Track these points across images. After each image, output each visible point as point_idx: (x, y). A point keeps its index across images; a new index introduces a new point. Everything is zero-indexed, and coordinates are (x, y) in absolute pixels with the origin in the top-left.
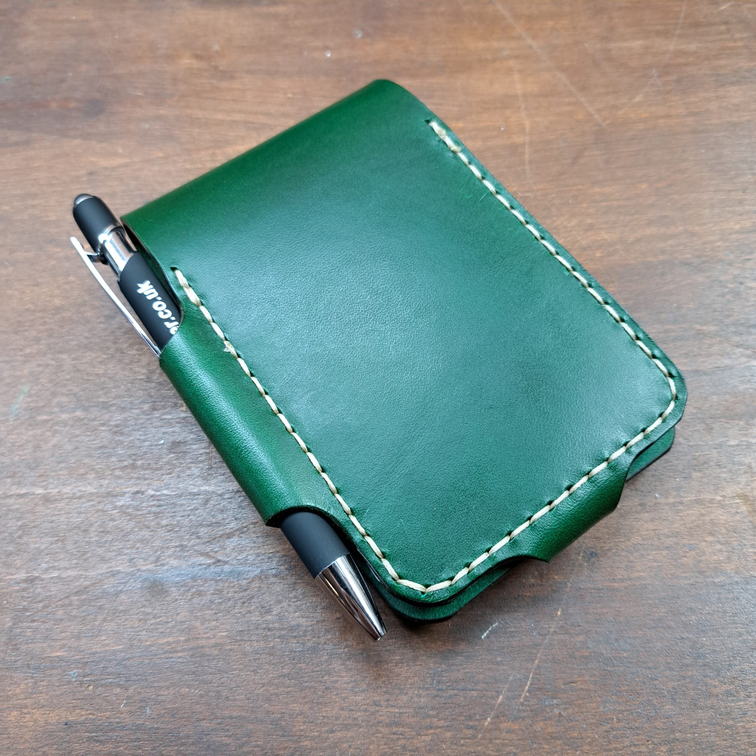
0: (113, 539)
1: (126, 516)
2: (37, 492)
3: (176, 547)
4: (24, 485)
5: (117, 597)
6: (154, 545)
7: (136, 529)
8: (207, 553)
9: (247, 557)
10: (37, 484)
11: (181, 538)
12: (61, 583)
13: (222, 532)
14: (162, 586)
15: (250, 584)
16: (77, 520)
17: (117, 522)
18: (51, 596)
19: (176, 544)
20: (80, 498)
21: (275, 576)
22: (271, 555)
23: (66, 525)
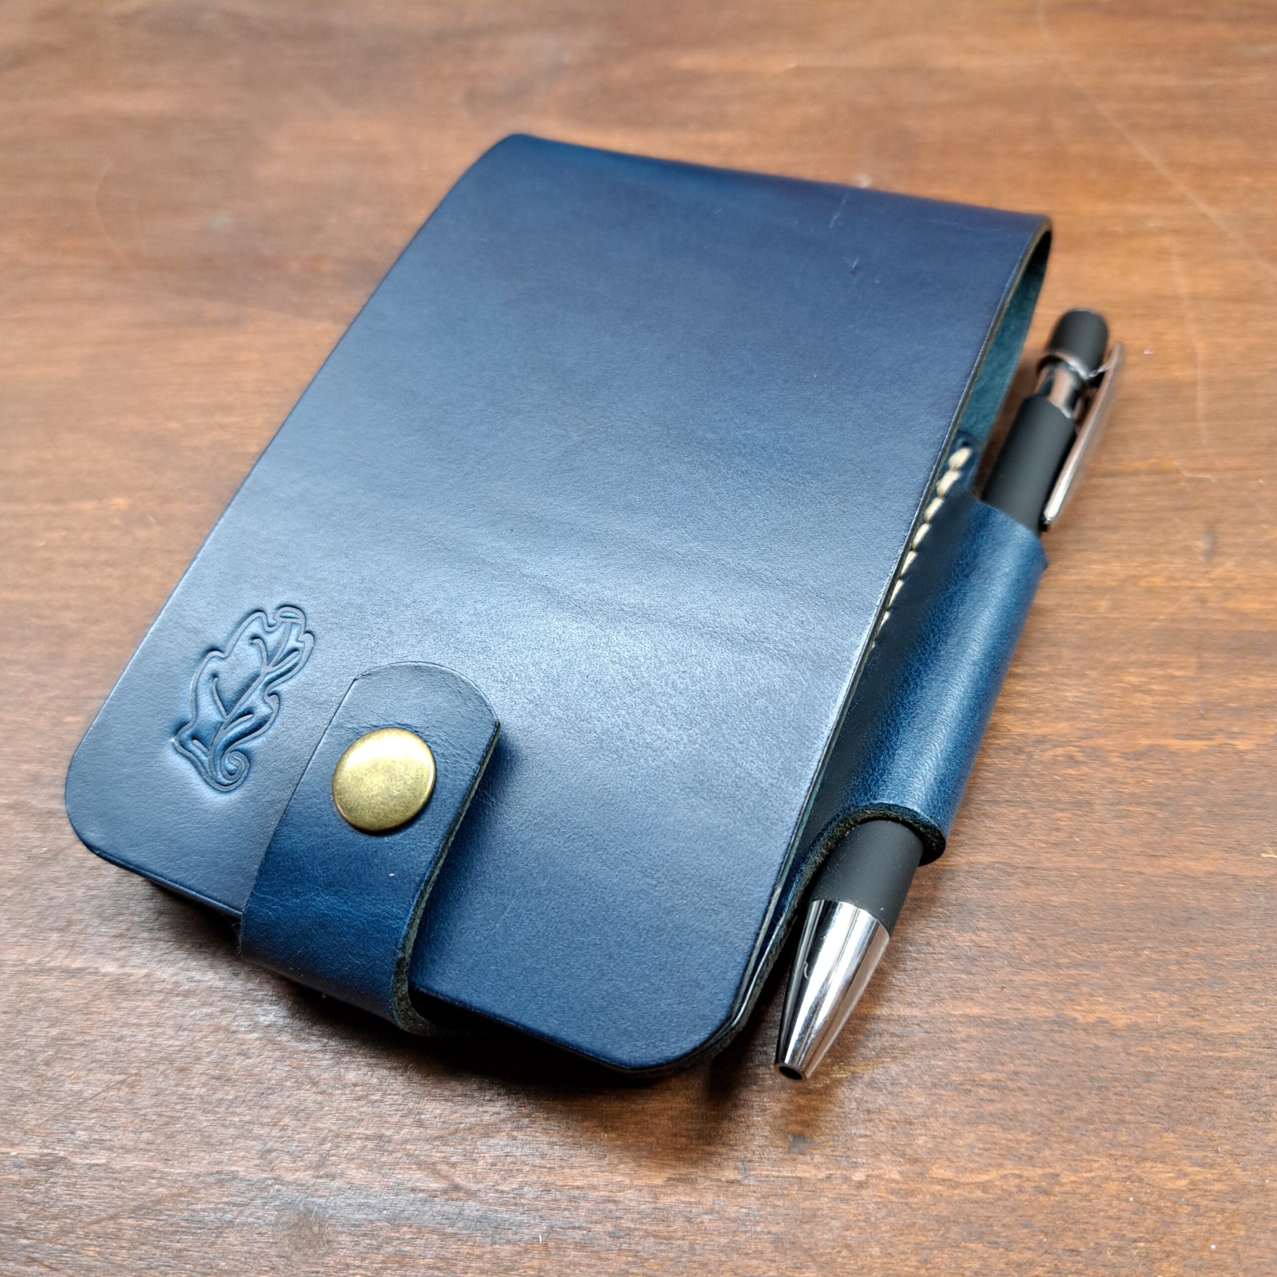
0: (236, 1098)
1: (274, 1051)
2: (104, 970)
3: (367, 1138)
4: (81, 950)
5: (217, 1237)
6: (319, 1125)
7: (288, 1084)
8: (434, 1164)
9: (521, 1188)
10: (108, 951)
11: (382, 1119)
12: (107, 1182)
13: (473, 1120)
14: (320, 1226)
15: (518, 1257)
16: (171, 1042)
17: (250, 1061)
18: (80, 1208)
19: (369, 1132)
20: (187, 994)
21: (581, 1246)
22: (576, 1193)
23: (147, 1050)
